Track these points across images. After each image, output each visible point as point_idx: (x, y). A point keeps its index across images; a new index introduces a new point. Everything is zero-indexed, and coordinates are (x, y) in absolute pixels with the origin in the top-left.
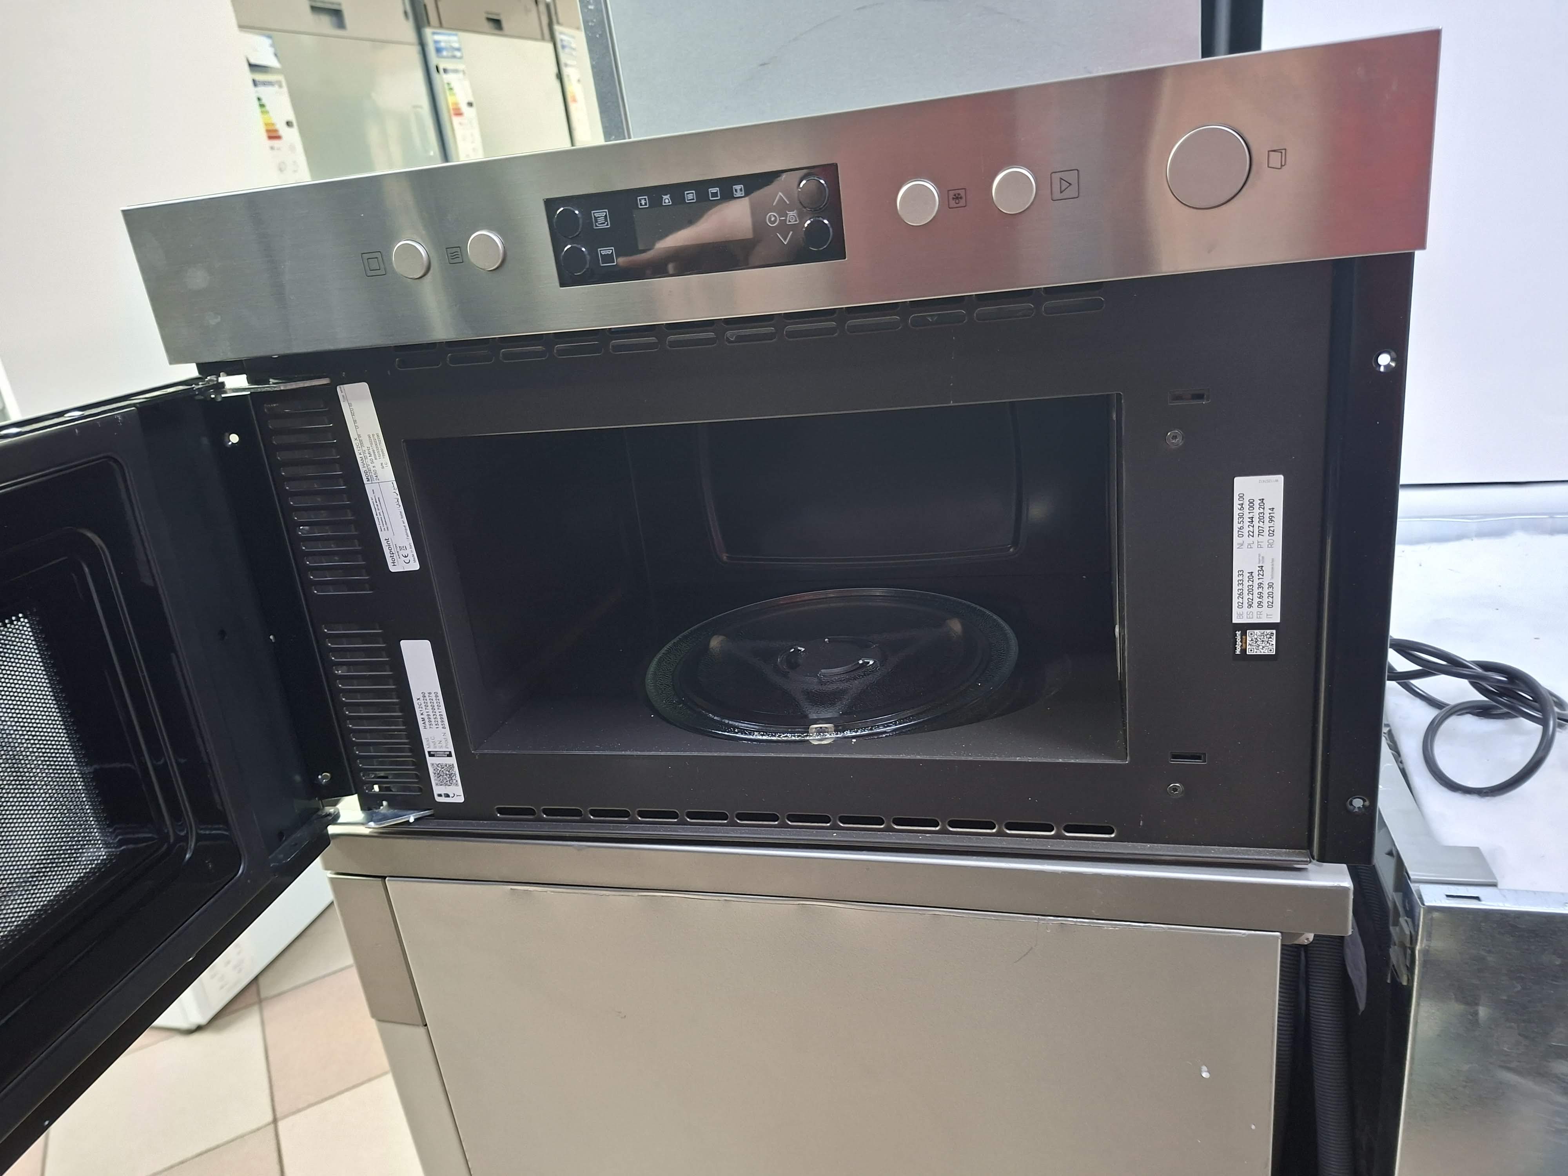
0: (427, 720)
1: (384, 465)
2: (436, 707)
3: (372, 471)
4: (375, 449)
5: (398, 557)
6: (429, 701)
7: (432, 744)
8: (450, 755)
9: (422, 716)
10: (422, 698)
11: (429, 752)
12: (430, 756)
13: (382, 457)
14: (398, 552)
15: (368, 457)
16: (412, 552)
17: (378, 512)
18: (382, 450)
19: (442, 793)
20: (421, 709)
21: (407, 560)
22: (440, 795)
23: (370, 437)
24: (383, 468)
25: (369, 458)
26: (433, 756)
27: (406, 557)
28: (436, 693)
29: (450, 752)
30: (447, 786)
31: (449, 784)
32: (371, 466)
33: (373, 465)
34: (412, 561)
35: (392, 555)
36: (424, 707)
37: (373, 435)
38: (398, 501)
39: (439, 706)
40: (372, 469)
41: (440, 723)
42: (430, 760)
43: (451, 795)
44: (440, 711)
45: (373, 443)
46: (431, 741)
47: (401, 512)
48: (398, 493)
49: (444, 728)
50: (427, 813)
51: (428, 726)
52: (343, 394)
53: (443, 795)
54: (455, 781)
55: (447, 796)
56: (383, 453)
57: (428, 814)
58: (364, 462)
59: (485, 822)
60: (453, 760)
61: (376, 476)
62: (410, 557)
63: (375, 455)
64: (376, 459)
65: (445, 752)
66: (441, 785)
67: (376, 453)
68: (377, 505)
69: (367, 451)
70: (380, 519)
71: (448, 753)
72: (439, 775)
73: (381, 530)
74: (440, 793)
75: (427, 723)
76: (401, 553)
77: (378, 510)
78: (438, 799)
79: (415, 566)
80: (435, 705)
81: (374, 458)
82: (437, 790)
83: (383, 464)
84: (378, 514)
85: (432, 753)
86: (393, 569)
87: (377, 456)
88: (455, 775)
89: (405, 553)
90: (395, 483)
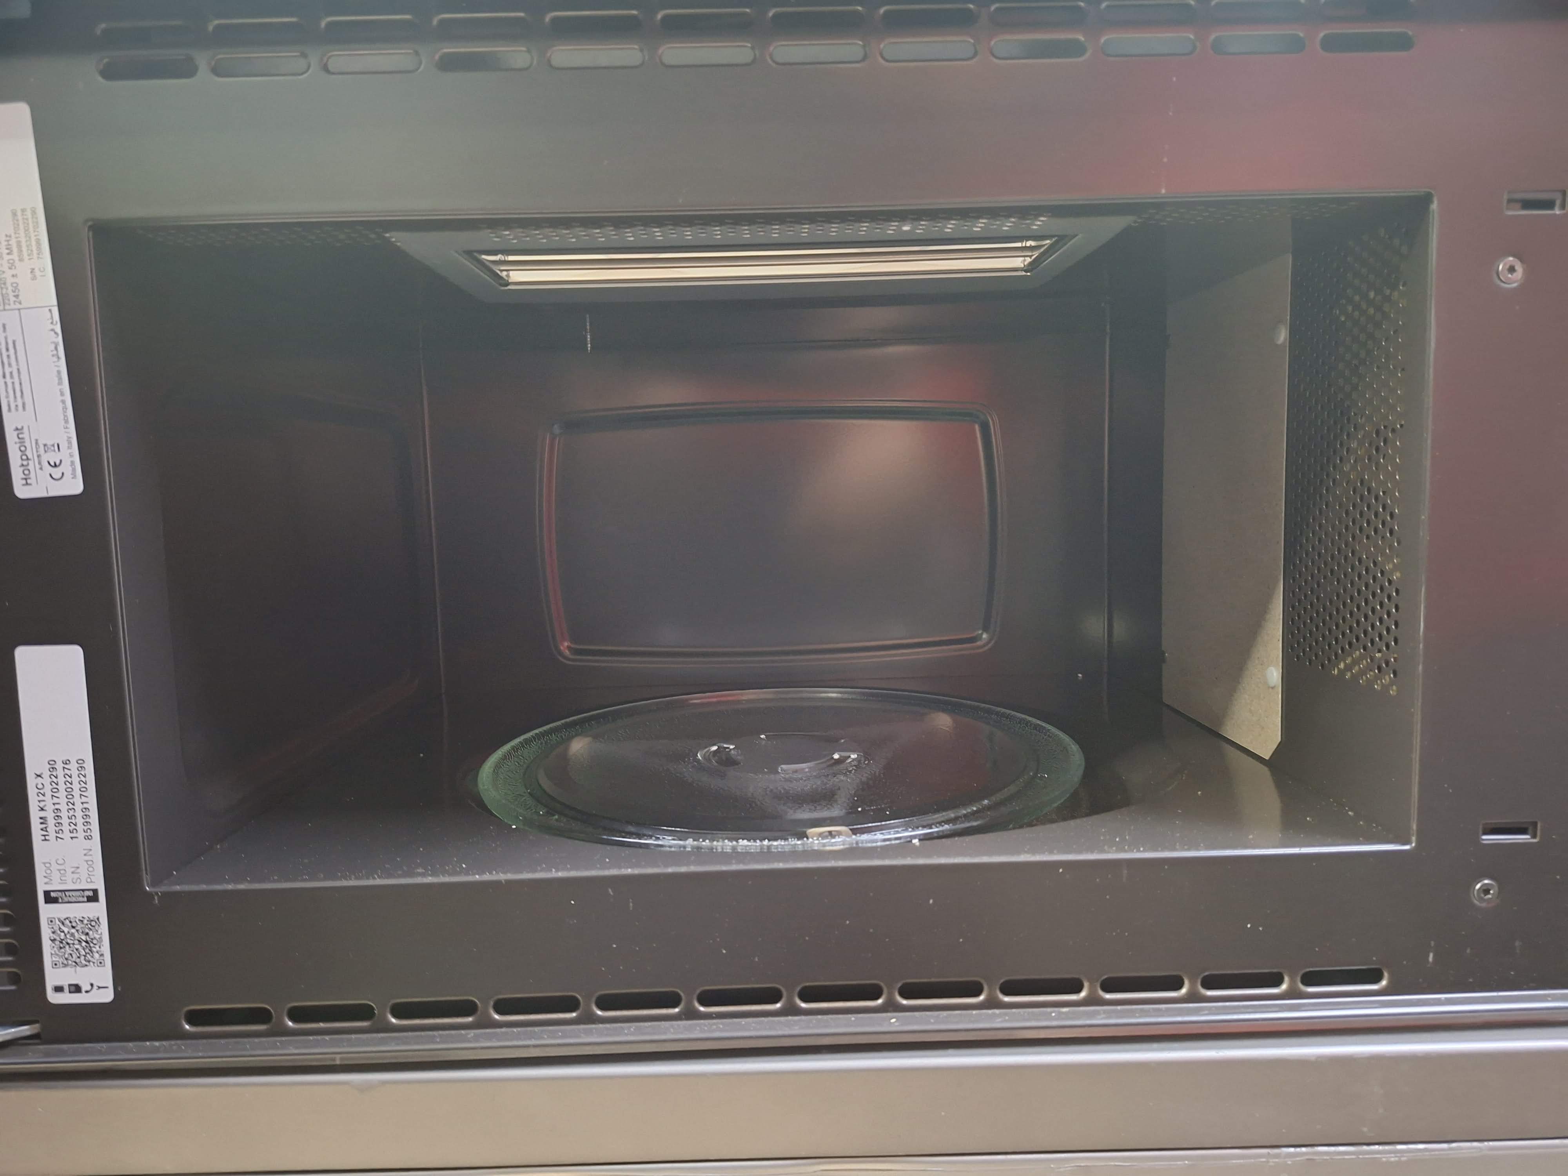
0: (51, 822)
1: (38, 273)
2: (76, 793)
3: (9, 285)
4: (23, 240)
5: (38, 466)
6: (61, 780)
7: (56, 876)
8: (93, 898)
9: (42, 814)
10: (46, 774)
11: (47, 893)
12: (46, 902)
13: (35, 256)
14: (39, 456)
15: (5, 255)
16: (71, 456)
18: (39, 242)
19: (65, 983)
20: (41, 798)
21: (56, 474)
22: (59, 989)
23: (14, 214)
24: (34, 278)
25: (6, 257)
26: (55, 901)
27: (55, 466)
28: (81, 762)
29: (95, 891)
30: (78, 968)
31: (84, 962)
32: (8, 274)
33: (13, 272)
34: (68, 474)
35: (25, 463)
36: (49, 794)
37: (23, 210)
38: (56, 349)
39: (83, 790)
40: (10, 280)
41: (80, 827)
42: (46, 911)
43: (85, 987)
44: (84, 799)
45: (21, 227)
46: (55, 867)
47: (59, 373)
48: (59, 332)
49: (88, 838)
50: (25, 1030)
51: (52, 835)
53: (66, 989)
54: (97, 956)
55: (76, 989)
56: (39, 248)
57: (28, 1033)
59: (157, 1044)
60: (99, 909)
61: (17, 296)
62: (66, 468)
63: (20, 250)
64: (21, 260)
65: (83, 890)
66: (65, 966)
67: (24, 249)
68: (8, 356)
69: (4, 243)
70: (18, 394)
71: (91, 894)
72: (62, 944)
73: (9, 410)
74: (58, 983)
75: (52, 828)
76: (45, 458)
77: (10, 365)
78: (54, 998)
79: (74, 486)
80: (76, 786)
81: (16, 259)
82: (53, 976)
83: (37, 270)
84: (8, 375)
85: (53, 894)
86: (22, 492)
87: (25, 253)
88: (100, 940)
89: (54, 458)
90: (55, 310)
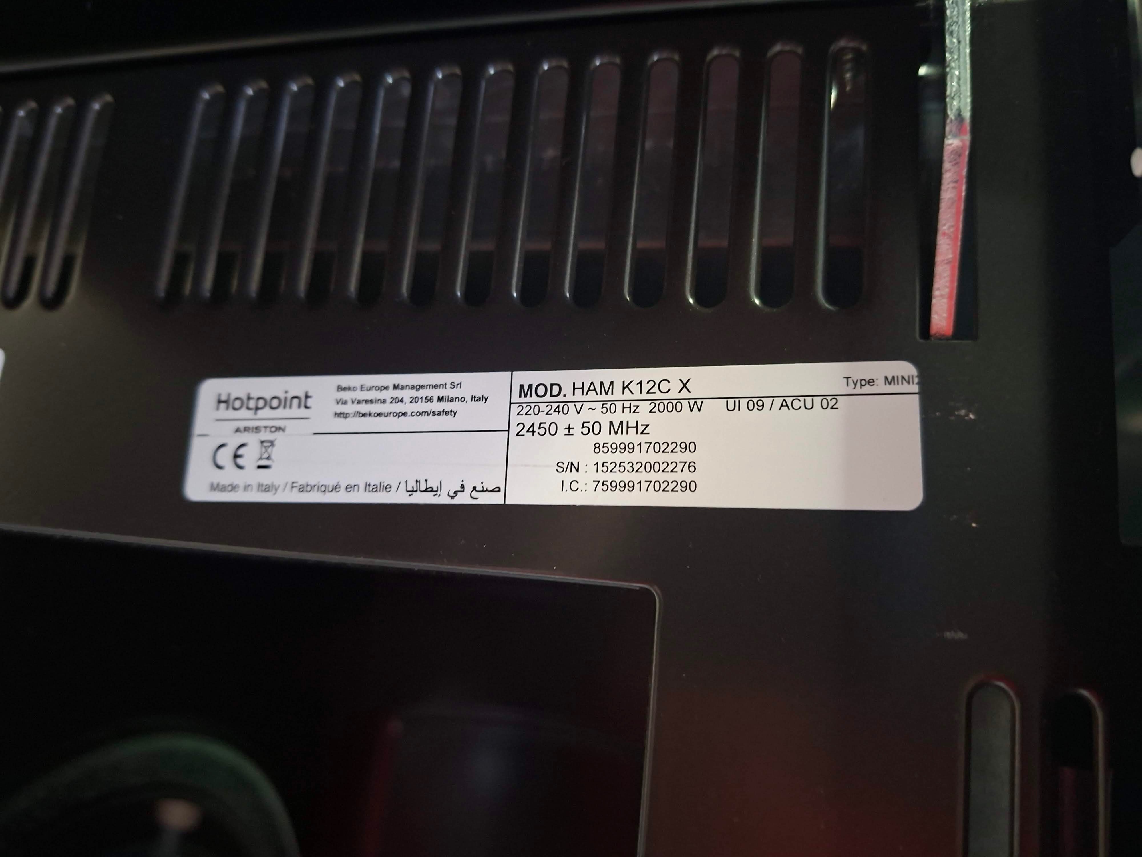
3: (555, 417)
4: (635, 457)
5: (242, 424)
13: (602, 477)
14: (257, 429)
15: (609, 417)
16: (247, 488)
17: (407, 394)
18: (628, 486)
21: (225, 457)
23: (686, 448)
24: (561, 468)
27: (236, 456)
32: (574, 419)
33: (577, 430)
34: (218, 476)
35: (252, 404)
37: (691, 466)
40: (562, 421)
45: (661, 457)
47: (387, 488)
48: (457, 501)
52: (881, 387)
56: (615, 486)
58: (592, 396)
62: (230, 474)
63: (616, 448)
64: (597, 447)
67: (618, 457)
69: (631, 418)
70: (364, 408)
73: (340, 388)
76: (252, 440)
77: (414, 400)
79: (198, 484)
81: (601, 439)
83: (574, 475)
84: (398, 393)
86: (209, 391)
87: (610, 457)
89: (250, 459)
90: (496, 499)
